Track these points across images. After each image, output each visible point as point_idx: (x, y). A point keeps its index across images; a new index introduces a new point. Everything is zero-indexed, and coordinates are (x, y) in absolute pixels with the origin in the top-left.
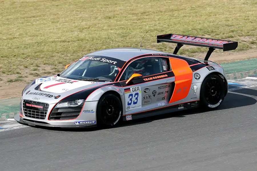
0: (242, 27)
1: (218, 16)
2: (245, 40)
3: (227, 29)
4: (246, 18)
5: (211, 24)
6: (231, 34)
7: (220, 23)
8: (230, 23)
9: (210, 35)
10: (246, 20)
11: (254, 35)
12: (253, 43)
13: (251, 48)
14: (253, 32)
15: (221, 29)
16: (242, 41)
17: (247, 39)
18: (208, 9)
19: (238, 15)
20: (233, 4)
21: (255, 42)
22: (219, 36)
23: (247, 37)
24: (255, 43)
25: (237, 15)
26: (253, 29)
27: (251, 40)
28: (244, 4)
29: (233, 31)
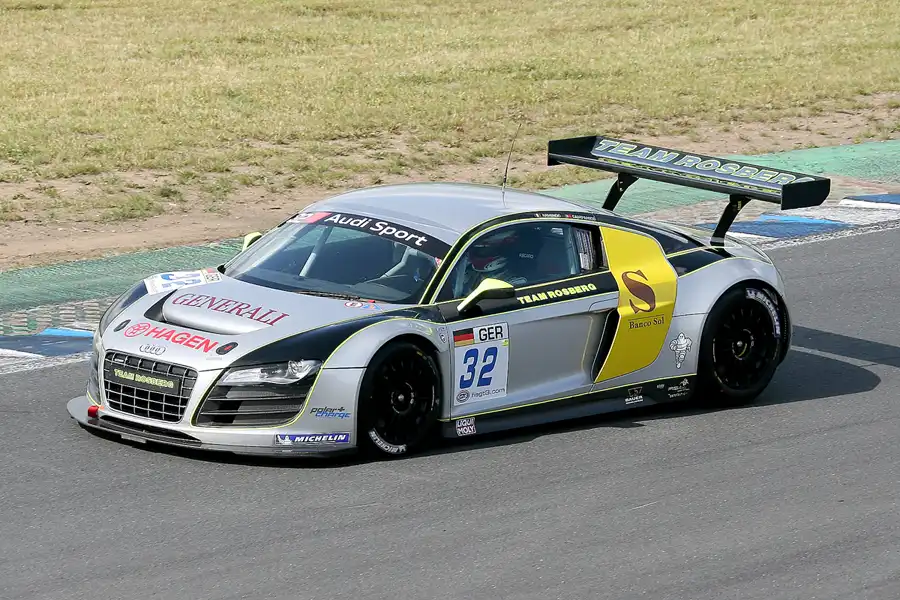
0: (132, 137)
1: (43, 97)
2: (140, 182)
3: (78, 143)
4: (143, 107)
5: (23, 124)
6: (92, 161)
7: (51, 121)
8: (87, 122)
9: (16, 163)
10: (145, 112)
11: (170, 167)
12: (166, 194)
13: (160, 211)
14: (170, 154)
15: (57, 142)
16: (129, 186)
17: (146, 178)
18: (11, 70)
19: (116, 94)
20: (100, 55)
21: (173, 189)
22: (48, 166)
23: (147, 172)
24: (175, 193)
25: (111, 95)
26: (166, 144)
27: (160, 182)
28: (136, 55)
29: (97, 152)
